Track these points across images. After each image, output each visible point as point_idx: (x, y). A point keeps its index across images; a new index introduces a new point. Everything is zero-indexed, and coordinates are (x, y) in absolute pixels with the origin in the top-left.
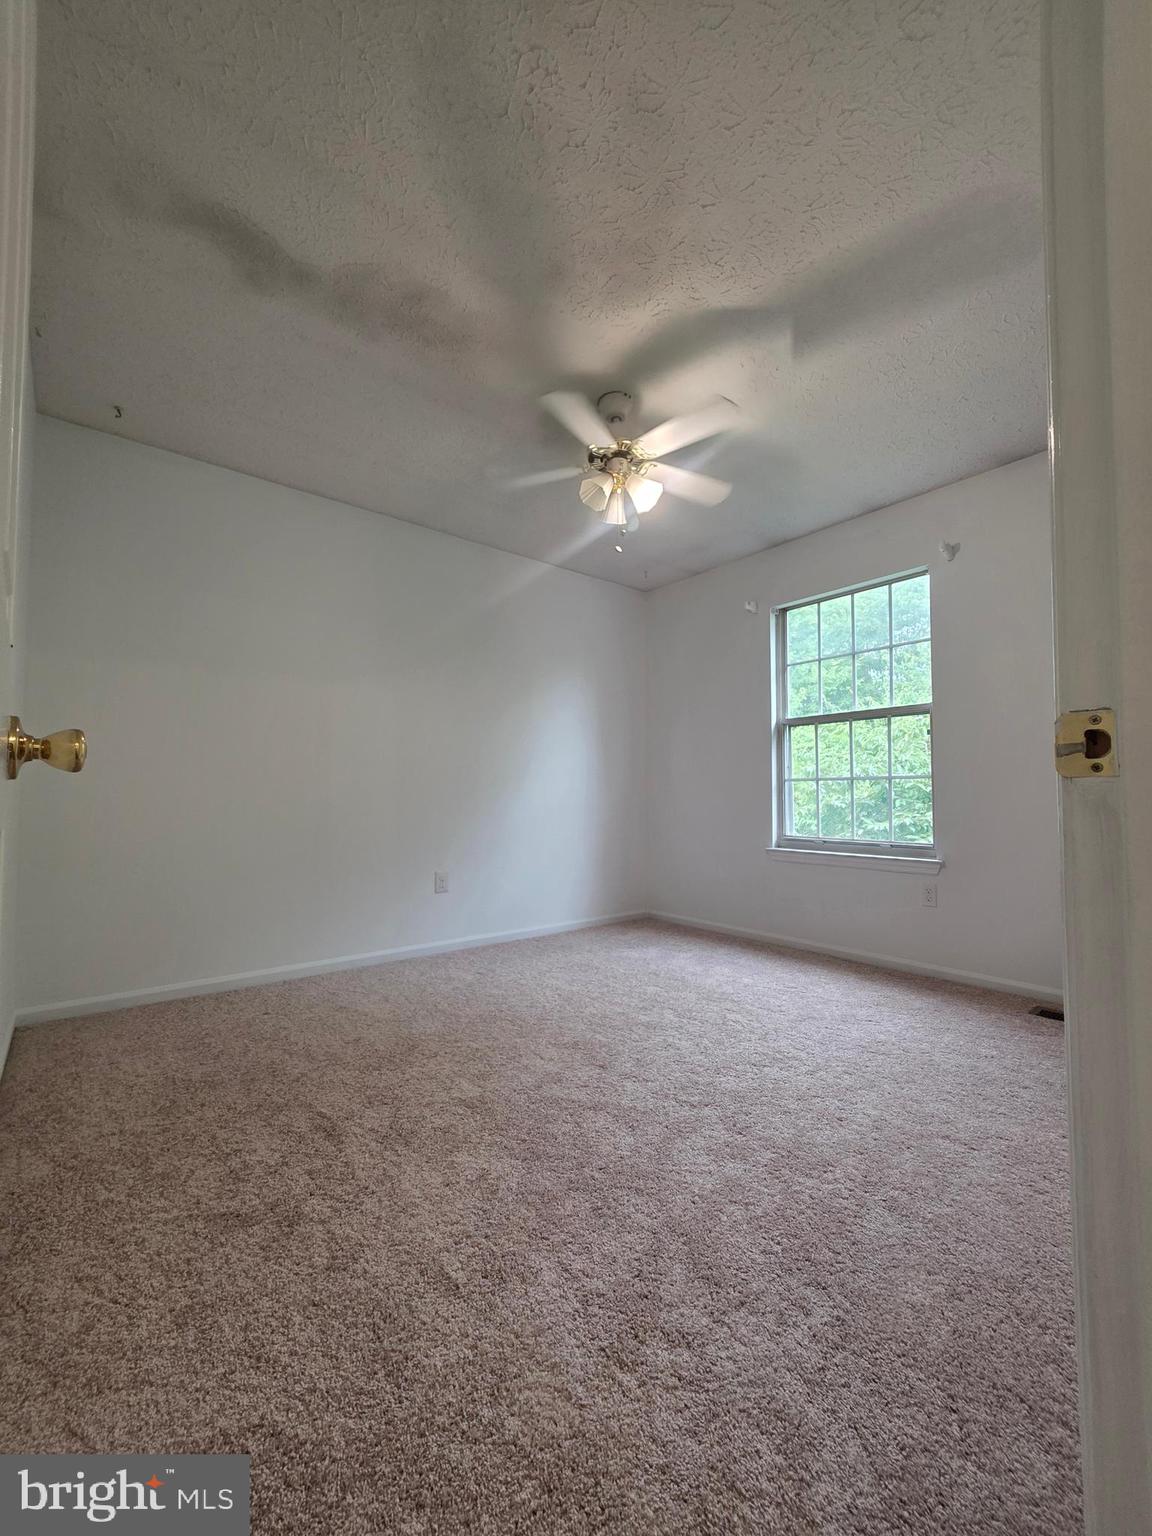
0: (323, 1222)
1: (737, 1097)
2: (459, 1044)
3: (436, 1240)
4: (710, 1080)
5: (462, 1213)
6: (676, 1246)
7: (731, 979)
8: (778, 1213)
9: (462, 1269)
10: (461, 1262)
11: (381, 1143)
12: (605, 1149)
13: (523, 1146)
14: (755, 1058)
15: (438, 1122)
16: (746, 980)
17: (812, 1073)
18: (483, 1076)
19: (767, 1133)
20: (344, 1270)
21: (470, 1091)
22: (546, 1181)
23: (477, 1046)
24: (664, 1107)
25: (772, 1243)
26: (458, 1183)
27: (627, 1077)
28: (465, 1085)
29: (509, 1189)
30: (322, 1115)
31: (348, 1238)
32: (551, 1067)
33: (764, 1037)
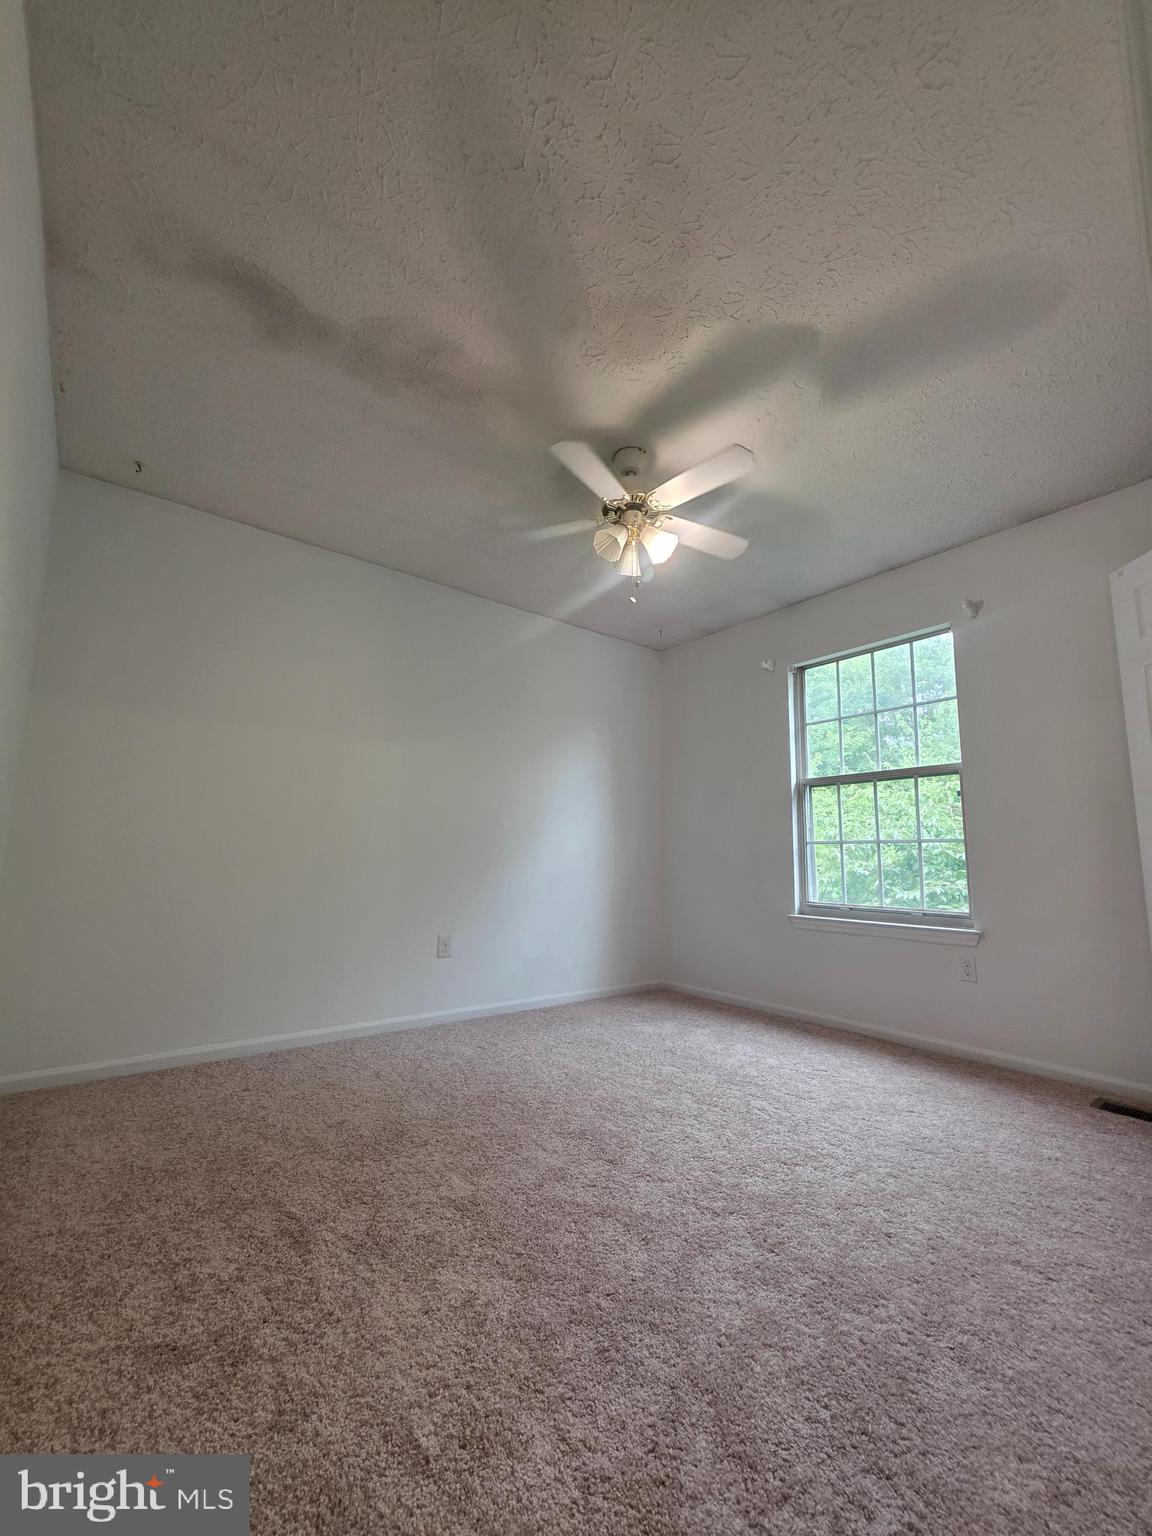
0: (273, 1360)
1: (767, 1204)
2: (453, 1131)
3: (407, 1390)
4: (734, 1181)
5: (441, 1352)
6: (698, 1406)
7: (755, 1059)
8: (823, 1362)
9: (436, 1435)
10: (435, 1424)
11: (355, 1254)
12: (614, 1268)
13: (518, 1262)
14: (785, 1155)
15: (422, 1228)
16: (771, 1061)
17: (851, 1175)
18: (476, 1171)
19: (804, 1252)
20: (291, 1430)
21: (461, 1188)
22: (542, 1309)
23: (473, 1133)
24: (683, 1215)
25: (818, 1406)
26: (439, 1310)
27: (641, 1175)
28: (456, 1180)
29: (499, 1320)
30: (291, 1217)
31: (300, 1384)
32: (557, 1162)
33: (794, 1129)
